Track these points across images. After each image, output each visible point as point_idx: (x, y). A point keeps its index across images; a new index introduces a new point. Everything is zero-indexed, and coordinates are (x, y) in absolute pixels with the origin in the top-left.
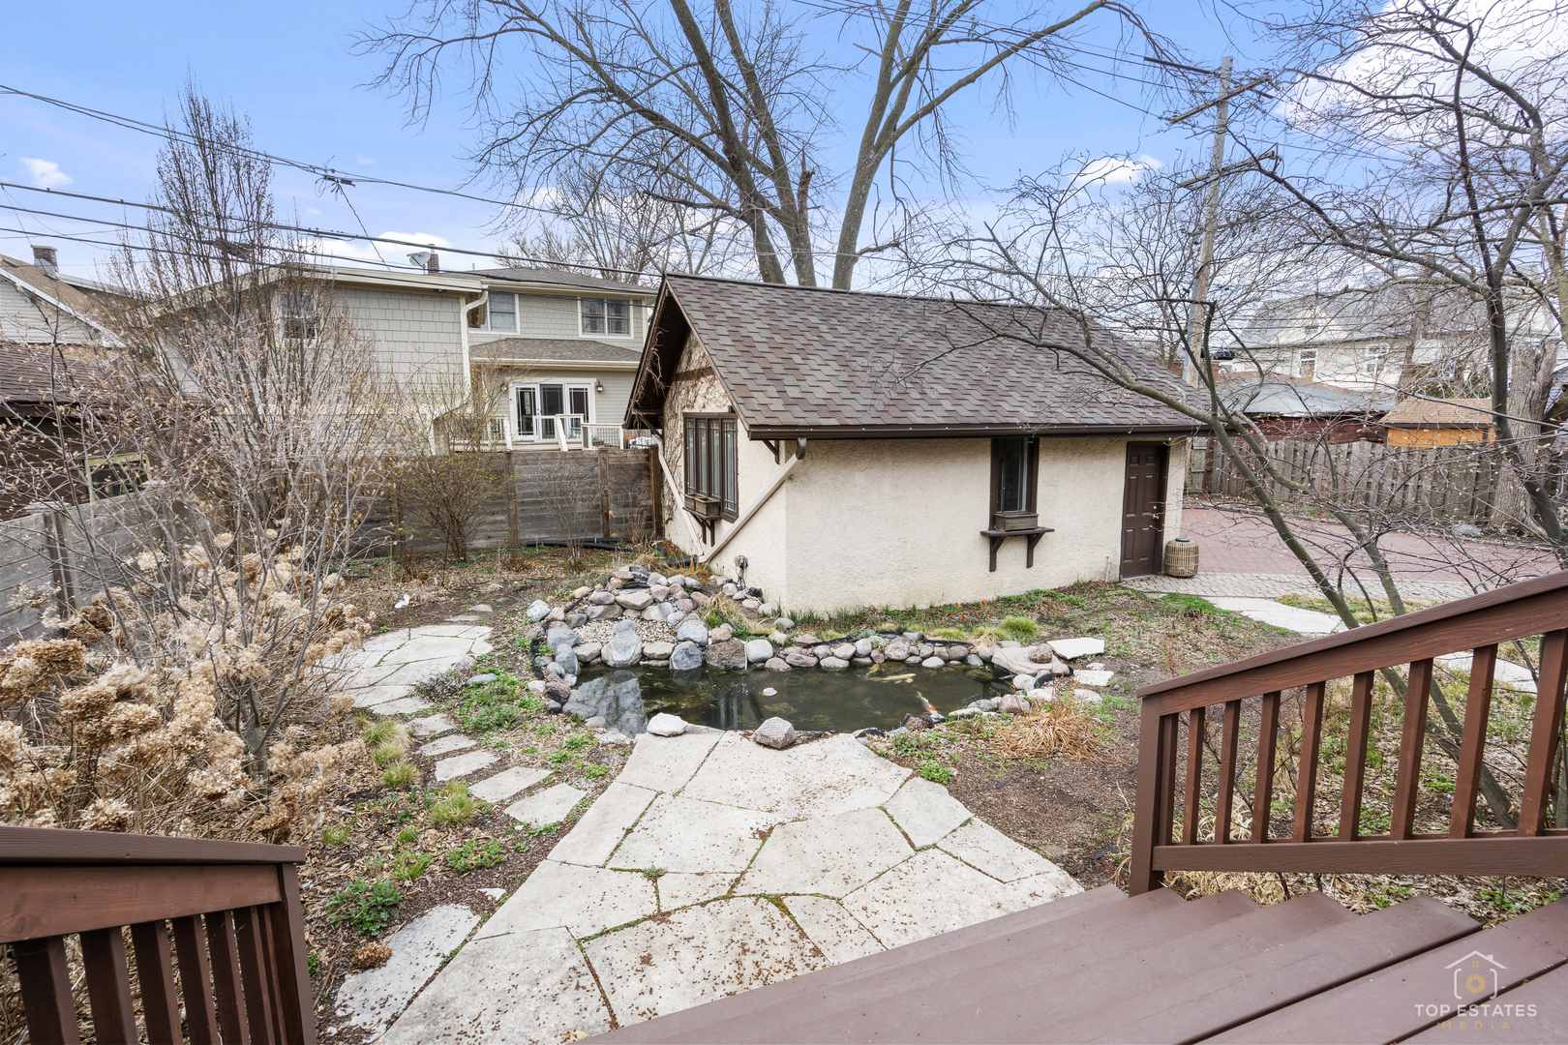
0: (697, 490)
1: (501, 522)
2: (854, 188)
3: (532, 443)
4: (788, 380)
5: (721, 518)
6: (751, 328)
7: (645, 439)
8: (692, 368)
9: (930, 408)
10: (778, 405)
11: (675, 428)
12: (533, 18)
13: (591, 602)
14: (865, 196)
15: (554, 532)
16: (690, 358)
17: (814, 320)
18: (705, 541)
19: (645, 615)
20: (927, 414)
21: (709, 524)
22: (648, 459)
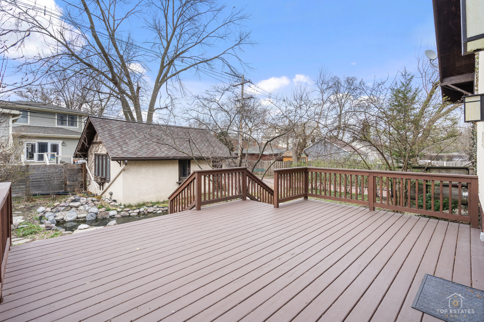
0: (98, 175)
1: (23, 188)
2: (154, 92)
3: (33, 162)
4: (124, 146)
5: (105, 182)
6: (115, 132)
7: (81, 161)
8: (97, 141)
9: (162, 153)
10: (120, 152)
11: (92, 158)
12: (44, 29)
13: (60, 206)
14: (157, 94)
15: (44, 190)
16: (97, 138)
17: (134, 131)
18: (100, 189)
19: (79, 209)
20: (161, 155)
21: (101, 184)
22: (82, 167)
